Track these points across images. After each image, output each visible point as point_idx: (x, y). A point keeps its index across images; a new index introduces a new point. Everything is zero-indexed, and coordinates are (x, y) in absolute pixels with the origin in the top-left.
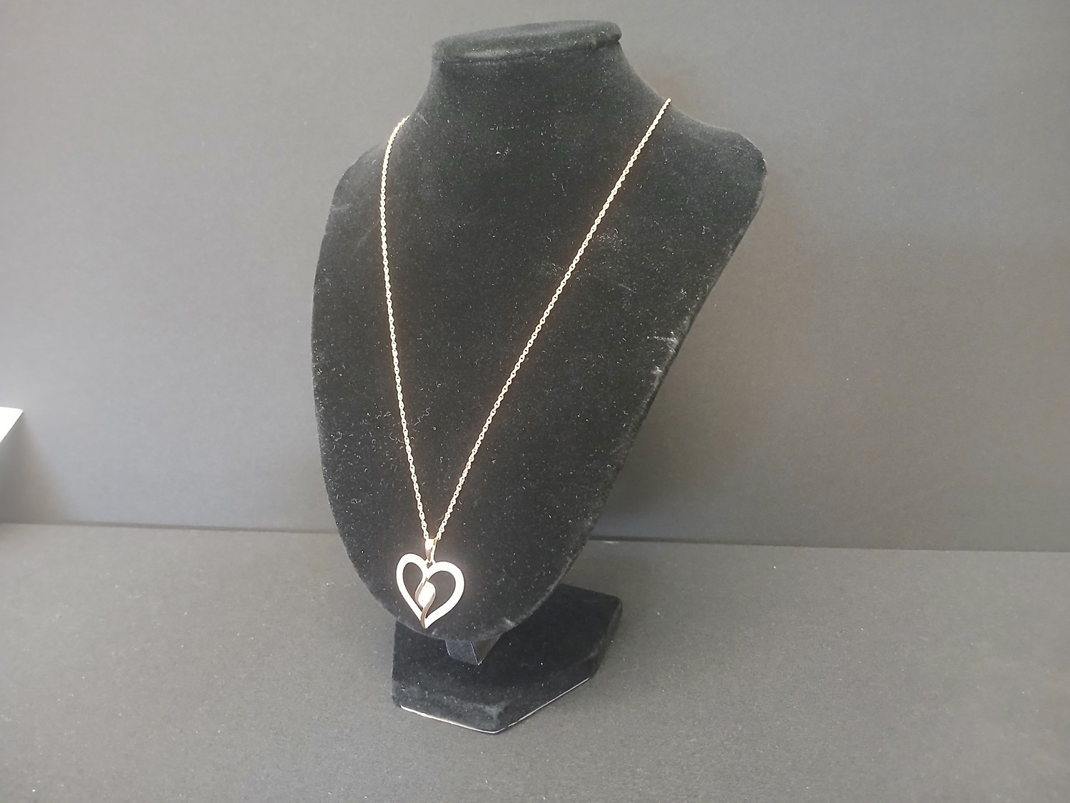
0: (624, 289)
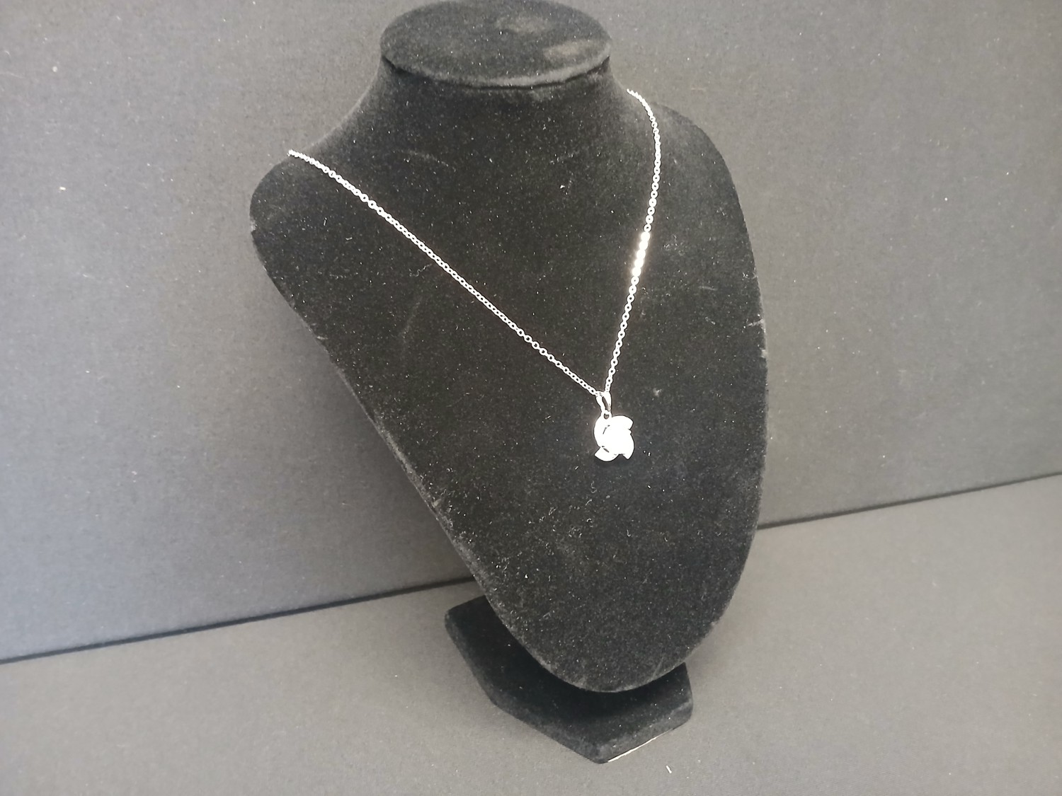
0: (706, 291)
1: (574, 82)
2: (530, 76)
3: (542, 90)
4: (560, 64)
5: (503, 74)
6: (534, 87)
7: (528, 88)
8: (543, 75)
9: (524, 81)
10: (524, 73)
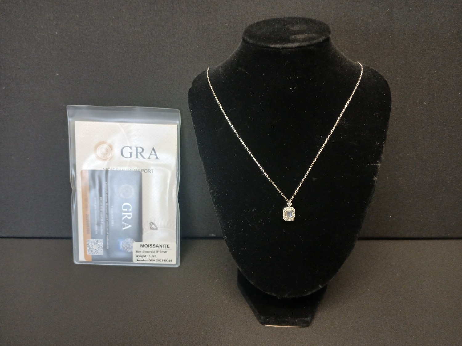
1: (299, 48)
2: (280, 44)
3: (285, 50)
4: (294, 41)
5: (270, 43)
6: (281, 48)
7: (279, 48)
8: (285, 44)
9: (278, 46)
10: (277, 43)
